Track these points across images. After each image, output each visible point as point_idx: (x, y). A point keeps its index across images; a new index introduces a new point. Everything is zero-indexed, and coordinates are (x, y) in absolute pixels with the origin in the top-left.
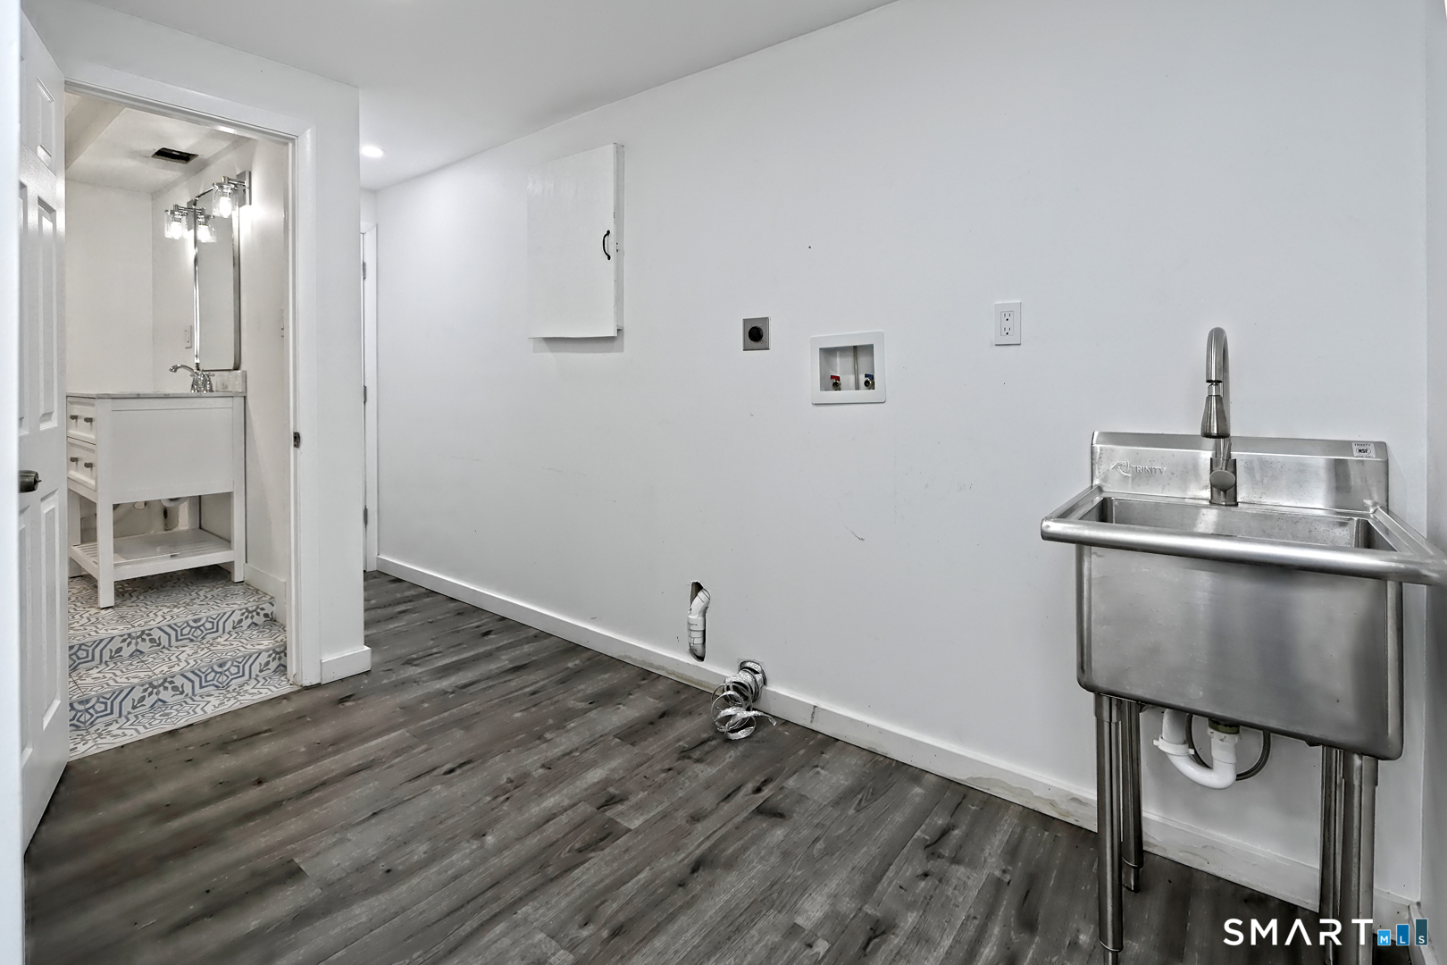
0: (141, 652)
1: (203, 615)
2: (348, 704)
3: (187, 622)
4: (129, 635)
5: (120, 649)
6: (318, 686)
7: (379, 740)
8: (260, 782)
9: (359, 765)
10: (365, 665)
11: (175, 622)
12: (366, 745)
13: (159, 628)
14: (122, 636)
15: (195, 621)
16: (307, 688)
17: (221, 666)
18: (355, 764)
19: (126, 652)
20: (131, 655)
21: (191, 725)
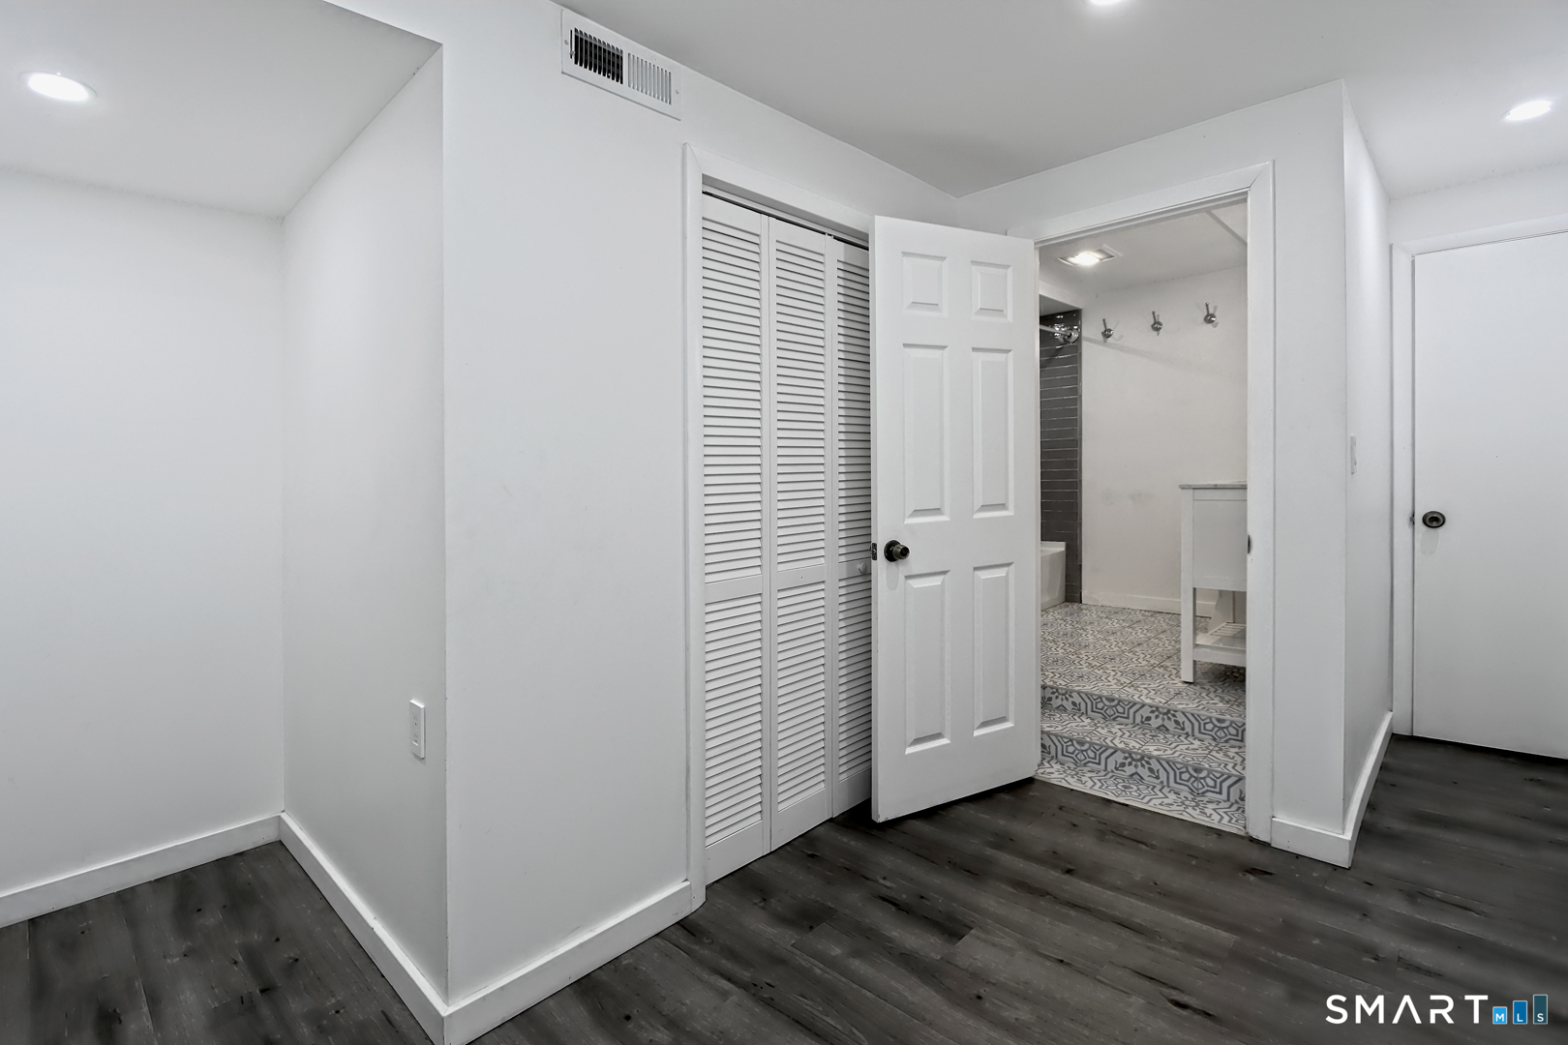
0: (1167, 730)
1: (1228, 717)
2: (1252, 878)
3: (1210, 718)
4: (1157, 708)
5: (1148, 719)
6: (1266, 845)
7: (1198, 924)
8: (1069, 872)
9: (1141, 925)
10: (1342, 858)
11: (1199, 713)
12: (1179, 917)
13: (1183, 713)
14: (1151, 707)
15: (1219, 720)
16: (1252, 840)
17: (1196, 770)
18: (1138, 921)
19: (1155, 723)
20: (1158, 728)
21: (1127, 805)
